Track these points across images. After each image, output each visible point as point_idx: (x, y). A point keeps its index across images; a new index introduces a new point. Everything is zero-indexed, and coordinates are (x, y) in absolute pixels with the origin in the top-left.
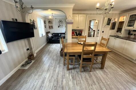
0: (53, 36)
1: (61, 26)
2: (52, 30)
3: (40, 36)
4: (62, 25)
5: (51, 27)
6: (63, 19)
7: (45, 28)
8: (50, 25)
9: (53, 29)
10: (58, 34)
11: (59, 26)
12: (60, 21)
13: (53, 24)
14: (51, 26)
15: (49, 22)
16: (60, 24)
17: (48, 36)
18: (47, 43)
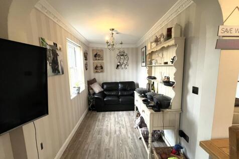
0: (105, 90)
1: (123, 66)
2: (101, 74)
3: (73, 94)
4: (125, 62)
5: (99, 68)
6: (128, 49)
7: (87, 69)
8: (98, 63)
9: (105, 74)
10: (117, 84)
11: (118, 66)
12: (122, 54)
13: (104, 61)
14: (99, 65)
15: (96, 56)
16: (122, 62)
17: (91, 91)
18: (89, 109)
